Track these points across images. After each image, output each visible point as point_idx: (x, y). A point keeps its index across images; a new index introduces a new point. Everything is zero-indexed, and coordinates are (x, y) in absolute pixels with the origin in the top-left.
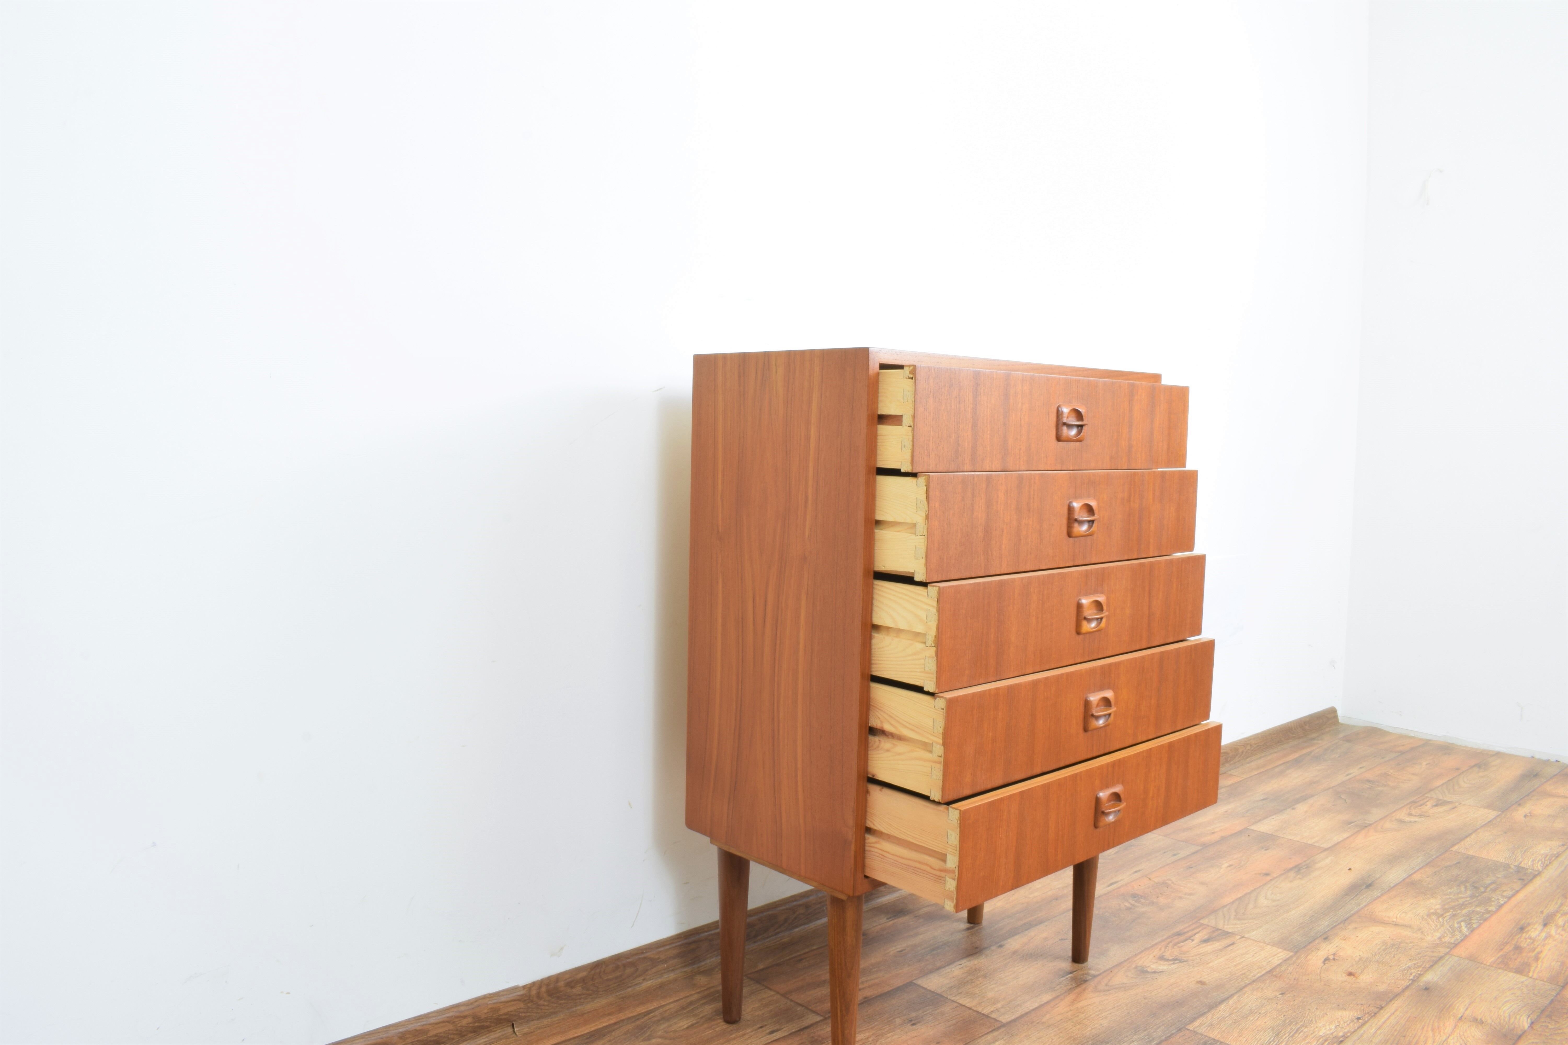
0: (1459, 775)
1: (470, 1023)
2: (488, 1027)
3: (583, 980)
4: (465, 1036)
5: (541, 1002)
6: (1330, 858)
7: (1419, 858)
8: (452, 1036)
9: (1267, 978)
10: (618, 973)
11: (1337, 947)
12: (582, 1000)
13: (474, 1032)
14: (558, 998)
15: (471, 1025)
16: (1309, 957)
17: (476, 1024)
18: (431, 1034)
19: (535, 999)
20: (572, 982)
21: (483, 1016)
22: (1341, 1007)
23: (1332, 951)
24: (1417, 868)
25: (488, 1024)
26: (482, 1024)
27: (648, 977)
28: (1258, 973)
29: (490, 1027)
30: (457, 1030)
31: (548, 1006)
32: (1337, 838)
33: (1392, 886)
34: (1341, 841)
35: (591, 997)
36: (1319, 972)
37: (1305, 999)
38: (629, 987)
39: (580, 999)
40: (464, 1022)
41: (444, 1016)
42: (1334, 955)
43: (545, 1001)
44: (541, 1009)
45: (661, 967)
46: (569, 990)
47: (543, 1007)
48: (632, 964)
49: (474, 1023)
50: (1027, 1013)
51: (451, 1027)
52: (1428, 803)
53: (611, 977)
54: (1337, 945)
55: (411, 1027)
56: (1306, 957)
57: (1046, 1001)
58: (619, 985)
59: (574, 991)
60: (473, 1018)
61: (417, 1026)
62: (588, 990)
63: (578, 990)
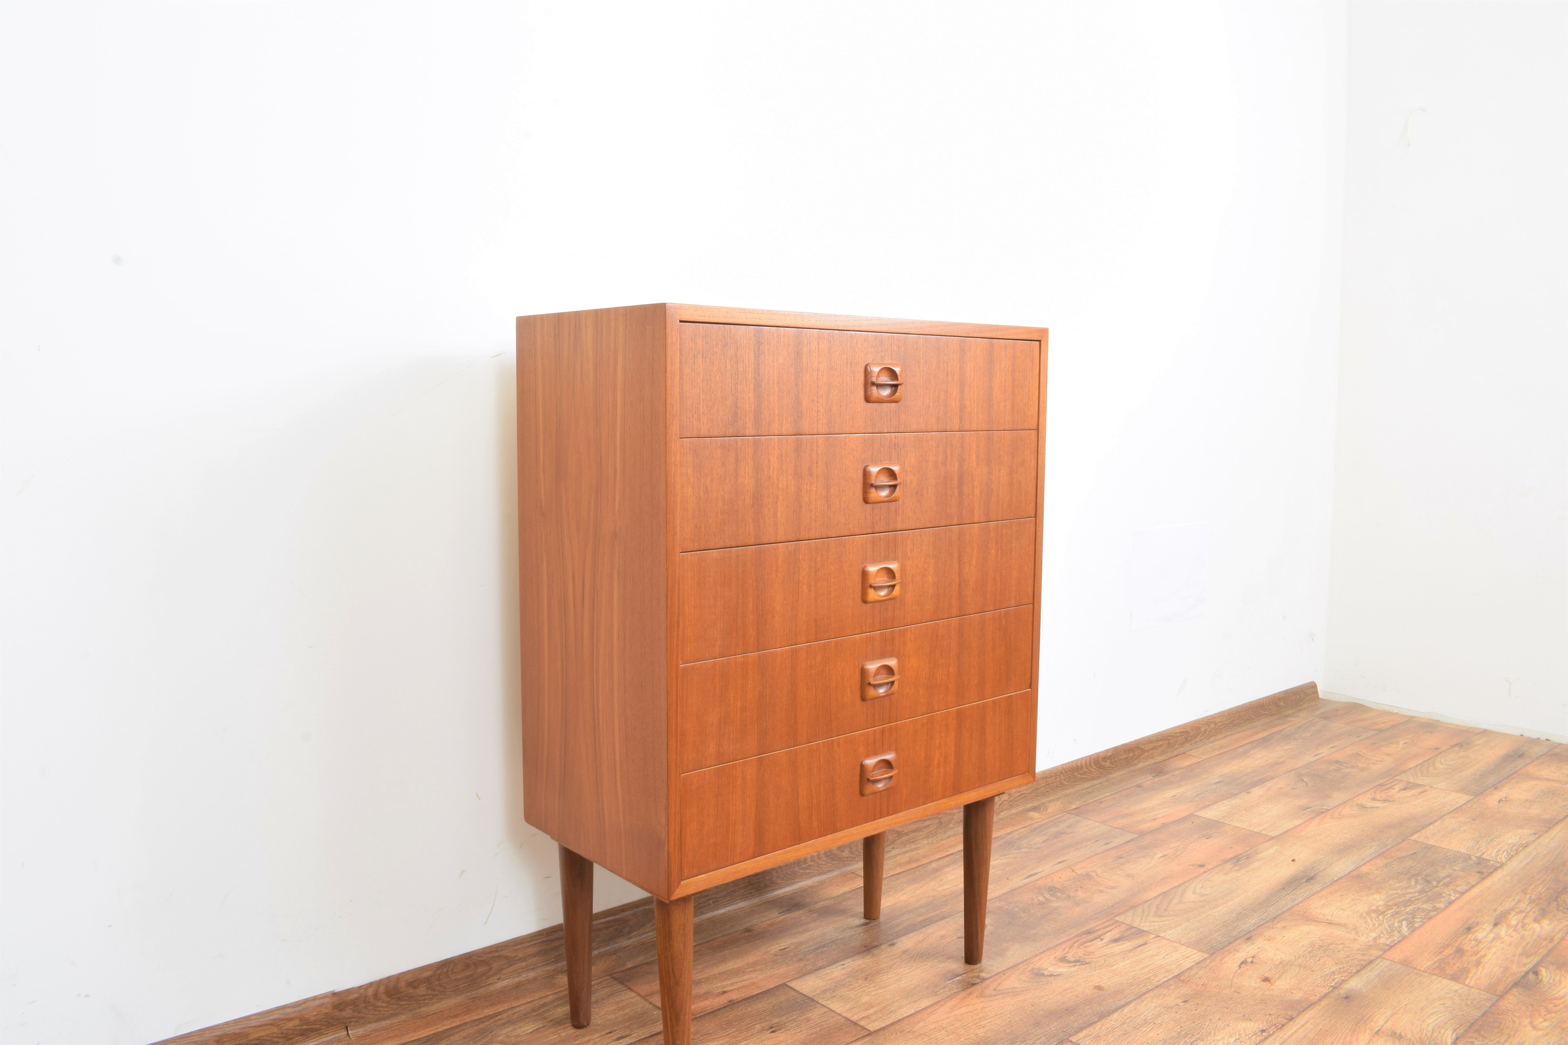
0: (1437, 755)
1: (298, 1026)
2: (317, 1030)
3: (428, 980)
4: (291, 1039)
5: (380, 1003)
6: (1274, 848)
7: (1373, 848)
8: (277, 1040)
9: (1172, 983)
10: (468, 973)
11: (1258, 948)
12: (427, 1001)
13: (302, 1035)
14: (399, 999)
15: (298, 1028)
16: (1226, 959)
17: (304, 1027)
18: (252, 1037)
19: (372, 1000)
20: (414, 981)
21: (312, 1019)
22: (1246, 1018)
23: (1252, 953)
24: (1368, 859)
25: (318, 1026)
26: (311, 1027)
27: (504, 976)
28: (1165, 977)
29: (320, 1029)
30: (282, 1033)
31: (387, 1007)
32: (1287, 826)
33: (1335, 879)
34: (1291, 829)
35: (438, 997)
36: (1231, 977)
37: (1209, 1008)
38: (481, 987)
39: (425, 1000)
40: (290, 1025)
41: (266, 1019)
42: (1253, 957)
43: (383, 1002)
44: (379, 1011)
45: (518, 966)
46: (411, 991)
47: (381, 1009)
48: (485, 963)
49: (302, 1025)
50: (899, 1021)
51: (275, 1030)
52: (1396, 786)
53: (459, 976)
54: (1259, 946)
55: (229, 1030)
56: (1222, 960)
57: (924, 1007)
58: (469, 985)
59: (417, 991)
60: (301, 1020)
61: (236, 1029)
62: (433, 990)
63: (422, 990)
